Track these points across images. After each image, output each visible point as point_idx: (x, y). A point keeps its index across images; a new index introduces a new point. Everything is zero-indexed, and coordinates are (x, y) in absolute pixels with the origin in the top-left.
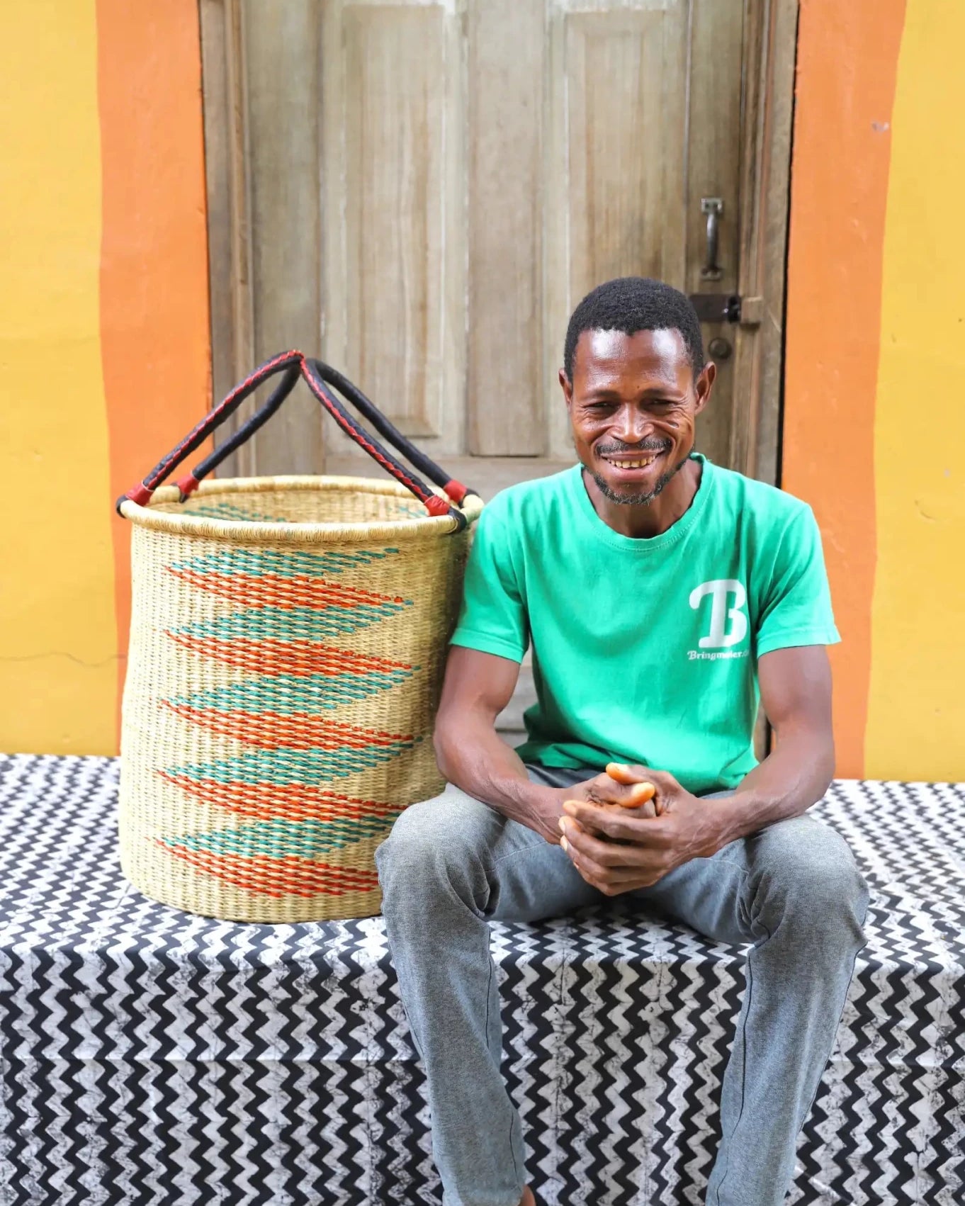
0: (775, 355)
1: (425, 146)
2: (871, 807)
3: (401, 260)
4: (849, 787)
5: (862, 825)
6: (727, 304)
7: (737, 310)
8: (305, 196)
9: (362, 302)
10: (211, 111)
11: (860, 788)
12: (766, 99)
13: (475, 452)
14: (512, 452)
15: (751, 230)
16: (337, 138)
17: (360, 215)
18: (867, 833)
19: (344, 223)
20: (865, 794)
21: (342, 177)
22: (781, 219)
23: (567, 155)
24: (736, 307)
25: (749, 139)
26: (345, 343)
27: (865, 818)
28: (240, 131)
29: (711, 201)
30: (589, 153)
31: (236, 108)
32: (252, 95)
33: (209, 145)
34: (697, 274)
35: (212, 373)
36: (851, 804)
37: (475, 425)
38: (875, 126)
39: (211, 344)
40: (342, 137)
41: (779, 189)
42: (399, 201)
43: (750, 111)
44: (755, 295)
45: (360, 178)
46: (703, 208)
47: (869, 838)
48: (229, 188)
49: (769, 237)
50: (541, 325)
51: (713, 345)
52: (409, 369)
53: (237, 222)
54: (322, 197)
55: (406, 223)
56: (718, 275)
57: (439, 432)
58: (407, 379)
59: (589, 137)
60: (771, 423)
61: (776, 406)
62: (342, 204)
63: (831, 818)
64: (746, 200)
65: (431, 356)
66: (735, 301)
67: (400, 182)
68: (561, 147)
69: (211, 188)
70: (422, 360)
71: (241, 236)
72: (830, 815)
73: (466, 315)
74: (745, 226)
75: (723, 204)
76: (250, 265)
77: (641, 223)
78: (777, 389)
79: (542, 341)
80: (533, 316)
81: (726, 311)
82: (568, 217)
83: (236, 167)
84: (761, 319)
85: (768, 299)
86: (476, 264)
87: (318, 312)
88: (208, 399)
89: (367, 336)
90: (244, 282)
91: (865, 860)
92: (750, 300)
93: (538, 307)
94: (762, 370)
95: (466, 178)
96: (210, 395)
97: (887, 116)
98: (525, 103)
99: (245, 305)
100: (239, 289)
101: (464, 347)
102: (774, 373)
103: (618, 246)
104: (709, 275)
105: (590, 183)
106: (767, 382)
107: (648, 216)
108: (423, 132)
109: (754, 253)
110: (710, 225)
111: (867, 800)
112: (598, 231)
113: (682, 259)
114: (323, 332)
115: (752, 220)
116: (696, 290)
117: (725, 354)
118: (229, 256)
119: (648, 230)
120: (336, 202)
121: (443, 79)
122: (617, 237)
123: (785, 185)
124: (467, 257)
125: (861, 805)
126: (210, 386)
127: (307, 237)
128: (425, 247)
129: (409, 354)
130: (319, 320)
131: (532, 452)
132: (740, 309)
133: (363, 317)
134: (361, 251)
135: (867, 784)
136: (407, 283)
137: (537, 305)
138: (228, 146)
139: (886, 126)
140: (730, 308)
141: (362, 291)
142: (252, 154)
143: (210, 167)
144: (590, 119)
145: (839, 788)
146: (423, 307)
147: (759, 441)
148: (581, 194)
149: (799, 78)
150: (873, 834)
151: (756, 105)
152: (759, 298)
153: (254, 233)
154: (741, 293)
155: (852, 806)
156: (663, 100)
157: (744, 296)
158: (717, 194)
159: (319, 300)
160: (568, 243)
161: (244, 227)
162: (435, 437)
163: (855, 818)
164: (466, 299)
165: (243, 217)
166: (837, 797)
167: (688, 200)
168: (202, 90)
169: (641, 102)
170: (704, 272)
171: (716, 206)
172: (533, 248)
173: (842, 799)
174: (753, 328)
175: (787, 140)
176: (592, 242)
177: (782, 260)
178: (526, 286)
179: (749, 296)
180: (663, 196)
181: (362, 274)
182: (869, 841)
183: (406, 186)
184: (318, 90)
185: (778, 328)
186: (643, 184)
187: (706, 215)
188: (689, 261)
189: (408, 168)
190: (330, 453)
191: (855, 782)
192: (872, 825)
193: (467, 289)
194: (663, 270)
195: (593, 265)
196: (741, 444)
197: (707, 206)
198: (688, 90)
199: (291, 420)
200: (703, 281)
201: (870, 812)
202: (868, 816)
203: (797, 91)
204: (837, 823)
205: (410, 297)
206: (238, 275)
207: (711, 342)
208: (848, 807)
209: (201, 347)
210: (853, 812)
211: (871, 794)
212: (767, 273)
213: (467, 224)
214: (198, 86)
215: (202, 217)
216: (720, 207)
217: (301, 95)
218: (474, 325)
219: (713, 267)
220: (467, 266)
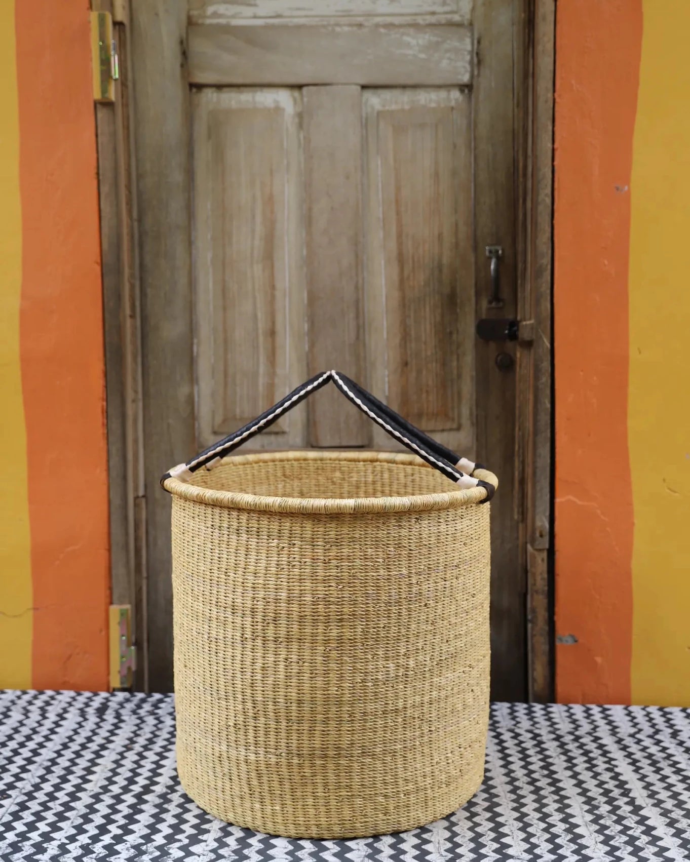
0: (546, 365)
1: (272, 212)
2: (633, 730)
3: (254, 297)
4: (617, 712)
5: (624, 748)
6: (508, 327)
7: (515, 331)
8: (180, 250)
9: (225, 331)
10: (105, 189)
11: (626, 712)
12: (533, 169)
13: (315, 444)
14: (344, 444)
15: (525, 269)
16: (205, 208)
17: (223, 264)
18: (629, 755)
19: (211, 270)
20: (629, 718)
21: (209, 237)
22: (546, 261)
23: (381, 216)
24: (515, 328)
25: (521, 201)
26: (213, 361)
27: (629, 741)
28: (129, 203)
29: (493, 248)
30: (398, 213)
31: (126, 186)
32: (140, 177)
33: (103, 214)
34: (484, 304)
35: (106, 387)
36: (616, 727)
37: (315, 423)
38: (617, 189)
39: (105, 365)
40: (209, 206)
41: (544, 237)
42: (252, 253)
43: (521, 179)
44: (530, 319)
45: (223, 238)
46: (487, 253)
47: (630, 761)
48: (118, 246)
49: (538, 274)
50: (364, 345)
51: (499, 358)
52: (262, 381)
53: (127, 271)
54: (194, 251)
55: (258, 269)
56: (501, 304)
57: (287, 429)
58: (261, 388)
59: (397, 202)
60: (545, 418)
61: (548, 406)
62: (210, 256)
63: (600, 741)
64: (520, 247)
65: (279, 371)
66: (514, 324)
67: (253, 238)
68: (377, 209)
69: (105, 246)
70: (272, 374)
71: (130, 282)
72: (600, 738)
73: (306, 338)
74: (520, 266)
75: (503, 250)
76: (138, 304)
77: (440, 268)
78: (548, 392)
79: (365, 357)
80: (358, 338)
81: (506, 332)
82: (383, 262)
83: (125, 231)
84: (534, 337)
85: (539, 322)
86: (312, 299)
87: (192, 339)
88: (103, 406)
89: (229, 356)
90: (133, 316)
91: (626, 783)
92: (524, 323)
93: (361, 331)
94: (537, 378)
95: (304, 235)
96: (105, 403)
97: (627, 180)
98: (348, 178)
99: (134, 334)
100: (129, 322)
101: (305, 363)
102: (545, 379)
103: (422, 283)
104: (494, 305)
105: (400, 235)
106: (540, 387)
107: (445, 261)
108: (270, 201)
109: (528, 287)
110: (492, 267)
111: (631, 724)
112: (406, 273)
113: (472, 292)
114: (195, 354)
115: (525, 262)
116: (484, 317)
117: (507, 365)
118: (119, 297)
119: (445, 271)
120: (205, 254)
121: (285, 162)
122: (421, 277)
123: (548, 234)
124: (305, 295)
125: (625, 728)
126: (105, 397)
127: (183, 281)
128: (273, 287)
129: (262, 370)
130: (192, 344)
131: (359, 443)
132: (518, 330)
133: (226, 341)
134: (224, 291)
135: (631, 708)
136: (259, 315)
137: (360, 329)
138: (118, 214)
139: (626, 188)
140: (510, 330)
141: (225, 322)
142: (140, 221)
143: (105, 230)
144: (398, 189)
145: (608, 712)
146: (272, 333)
147: (536, 433)
148: (393, 245)
149: (557, 154)
150: (633, 757)
151: (525, 175)
152: (532, 321)
153: (142, 280)
154: (519, 318)
155: (617, 730)
156: (454, 173)
157: (521, 321)
158: (498, 243)
159: (192, 329)
160: (383, 282)
161: (132, 276)
162: (283, 433)
163: (619, 741)
164: (306, 326)
165: (131, 267)
166: (606, 721)
167: (476, 248)
168: (98, 174)
169: (437, 174)
170: (490, 302)
171: (498, 251)
172: (356, 287)
173: (610, 723)
174: (529, 344)
175: (548, 201)
176: (402, 281)
177: (549, 292)
178: (352, 315)
179: (525, 320)
180: (457, 245)
181: (225, 309)
182: (629, 764)
183: (257, 242)
184: (190, 173)
185: (548, 344)
186: (440, 236)
187: (490, 258)
188: (478, 294)
189: (259, 229)
190: (201, 446)
191: (623, 706)
192: (634, 748)
193: (306, 319)
194: (459, 301)
195: (403, 298)
196: (523, 436)
197: (490, 252)
198: (473, 165)
199: (171, 421)
200: (489, 309)
201: (632, 736)
202: (631, 739)
203: (556, 163)
204: (605, 745)
205: (262, 326)
206: (128, 312)
207: (498, 356)
208: (614, 731)
209: (97, 367)
210: (618, 735)
211: (634, 718)
212: (538, 303)
213: (305, 269)
214: (95, 171)
215: (98, 269)
216: (500, 252)
217: (177, 177)
218: (312, 345)
219: (496, 297)
220: (306, 301)
